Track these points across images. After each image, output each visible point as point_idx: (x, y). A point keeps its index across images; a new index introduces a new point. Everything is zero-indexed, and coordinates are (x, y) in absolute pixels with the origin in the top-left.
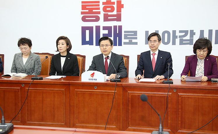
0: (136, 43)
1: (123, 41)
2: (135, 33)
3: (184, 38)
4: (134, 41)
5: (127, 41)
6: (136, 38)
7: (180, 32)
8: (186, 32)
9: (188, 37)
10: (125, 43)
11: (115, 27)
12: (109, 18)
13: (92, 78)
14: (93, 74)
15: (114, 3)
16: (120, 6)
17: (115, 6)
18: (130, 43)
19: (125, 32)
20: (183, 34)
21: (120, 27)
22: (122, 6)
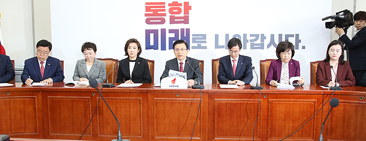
0: (205, 48)
1: (191, 44)
2: (204, 36)
3: (255, 42)
4: (203, 45)
5: (196, 45)
6: (205, 42)
7: (251, 35)
8: (257, 36)
9: (259, 42)
10: (193, 48)
11: (182, 30)
12: (175, 20)
13: (173, 84)
14: (175, 79)
15: (181, 5)
16: (188, 7)
17: (182, 8)
18: (199, 47)
19: (193, 35)
20: (254, 38)
21: (188, 30)
22: (190, 8)
